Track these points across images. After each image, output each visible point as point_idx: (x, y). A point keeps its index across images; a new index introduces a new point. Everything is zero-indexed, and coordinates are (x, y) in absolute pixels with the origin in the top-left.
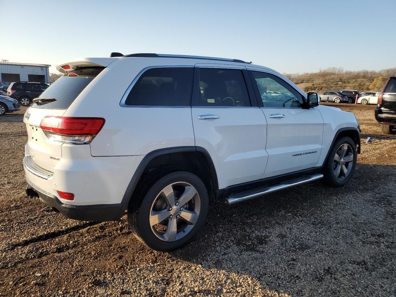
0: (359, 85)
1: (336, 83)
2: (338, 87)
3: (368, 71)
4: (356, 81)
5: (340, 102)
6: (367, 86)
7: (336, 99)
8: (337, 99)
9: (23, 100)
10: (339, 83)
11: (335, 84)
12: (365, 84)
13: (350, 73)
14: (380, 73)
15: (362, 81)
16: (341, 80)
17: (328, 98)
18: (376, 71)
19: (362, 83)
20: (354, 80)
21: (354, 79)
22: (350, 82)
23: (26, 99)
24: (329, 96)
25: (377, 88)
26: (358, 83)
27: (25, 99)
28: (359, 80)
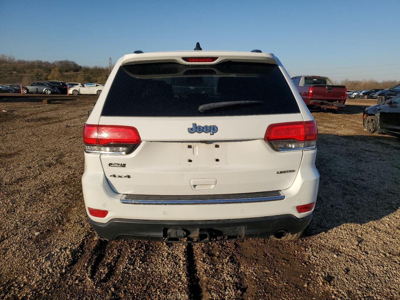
0: (36, 76)
1: (9, 72)
2: (14, 77)
3: (42, 62)
4: (32, 71)
5: (51, 94)
6: (45, 77)
7: (46, 91)
8: (48, 90)
10: (13, 72)
11: (10, 74)
12: (42, 75)
13: (23, 62)
14: (54, 64)
15: (38, 72)
16: (15, 69)
17: (37, 89)
18: (50, 62)
19: (39, 74)
20: (30, 70)
21: (29, 68)
22: (26, 72)
24: (38, 87)
25: (56, 78)
26: (34, 73)
28: (34, 70)
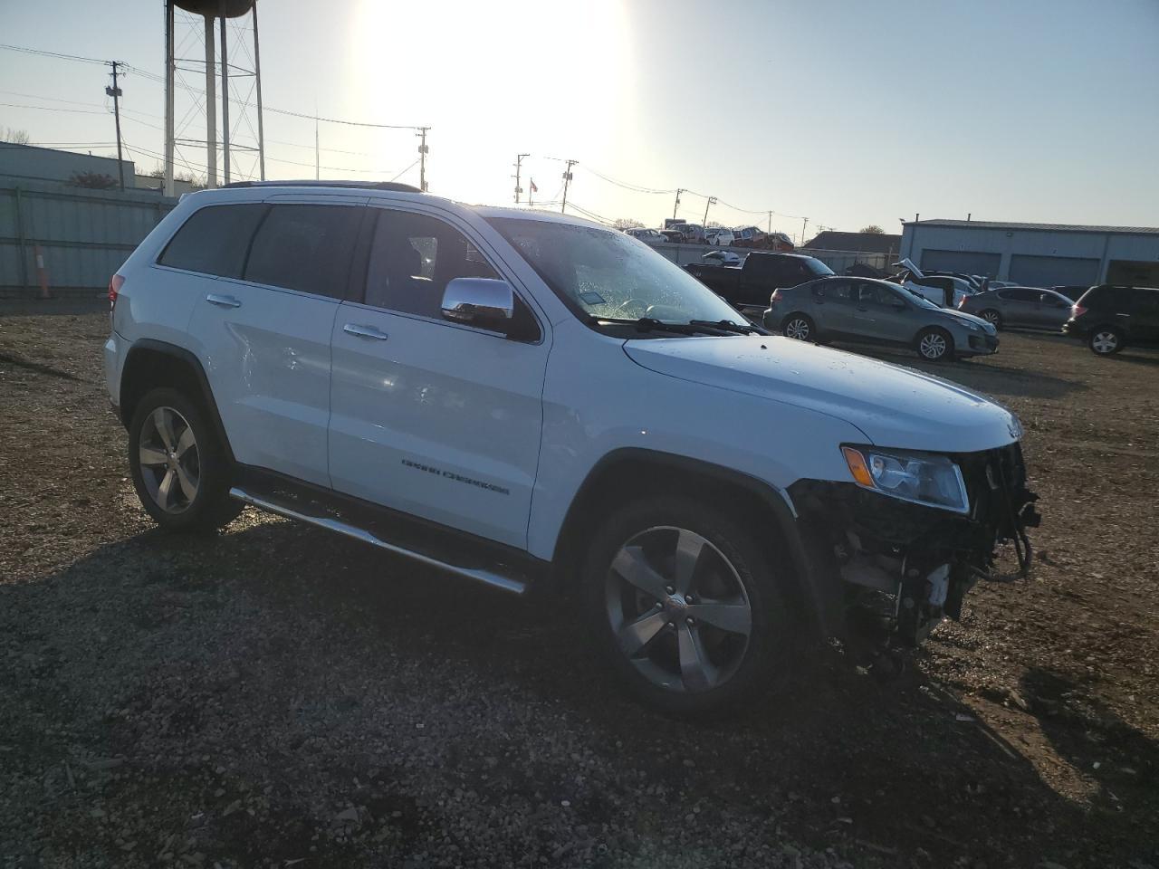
9: (1100, 336)
23: (1111, 336)
27: (1105, 336)
